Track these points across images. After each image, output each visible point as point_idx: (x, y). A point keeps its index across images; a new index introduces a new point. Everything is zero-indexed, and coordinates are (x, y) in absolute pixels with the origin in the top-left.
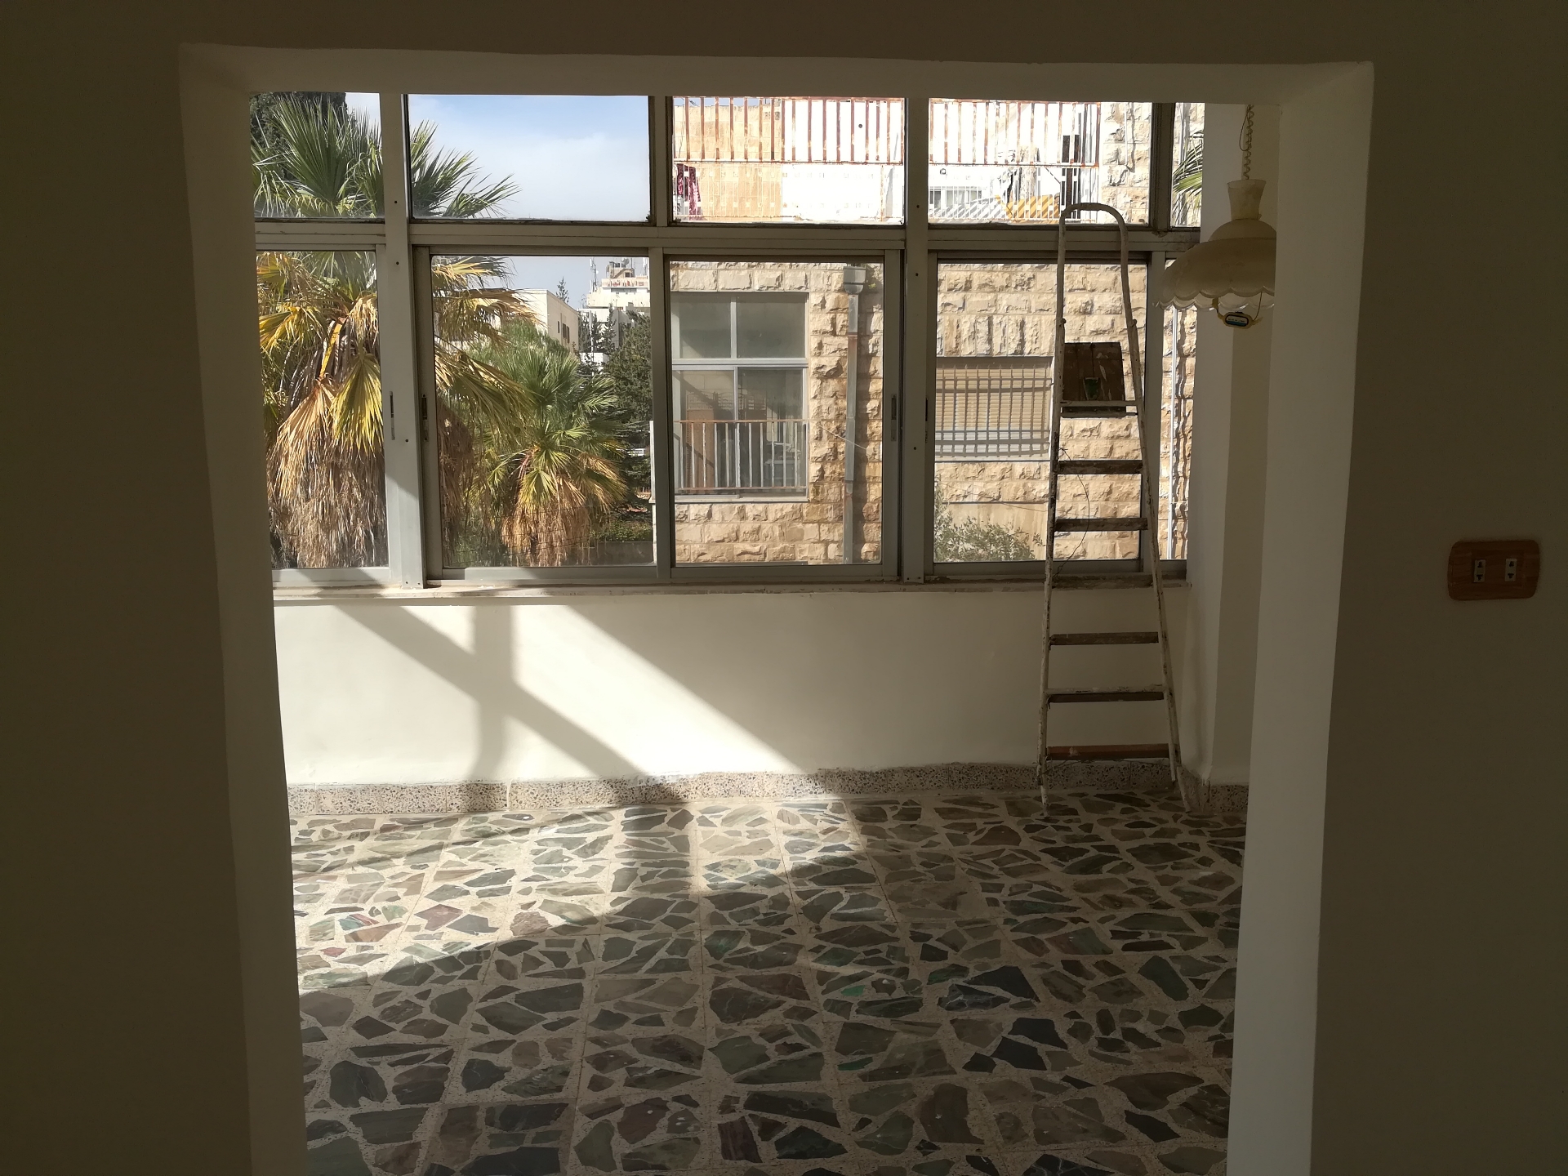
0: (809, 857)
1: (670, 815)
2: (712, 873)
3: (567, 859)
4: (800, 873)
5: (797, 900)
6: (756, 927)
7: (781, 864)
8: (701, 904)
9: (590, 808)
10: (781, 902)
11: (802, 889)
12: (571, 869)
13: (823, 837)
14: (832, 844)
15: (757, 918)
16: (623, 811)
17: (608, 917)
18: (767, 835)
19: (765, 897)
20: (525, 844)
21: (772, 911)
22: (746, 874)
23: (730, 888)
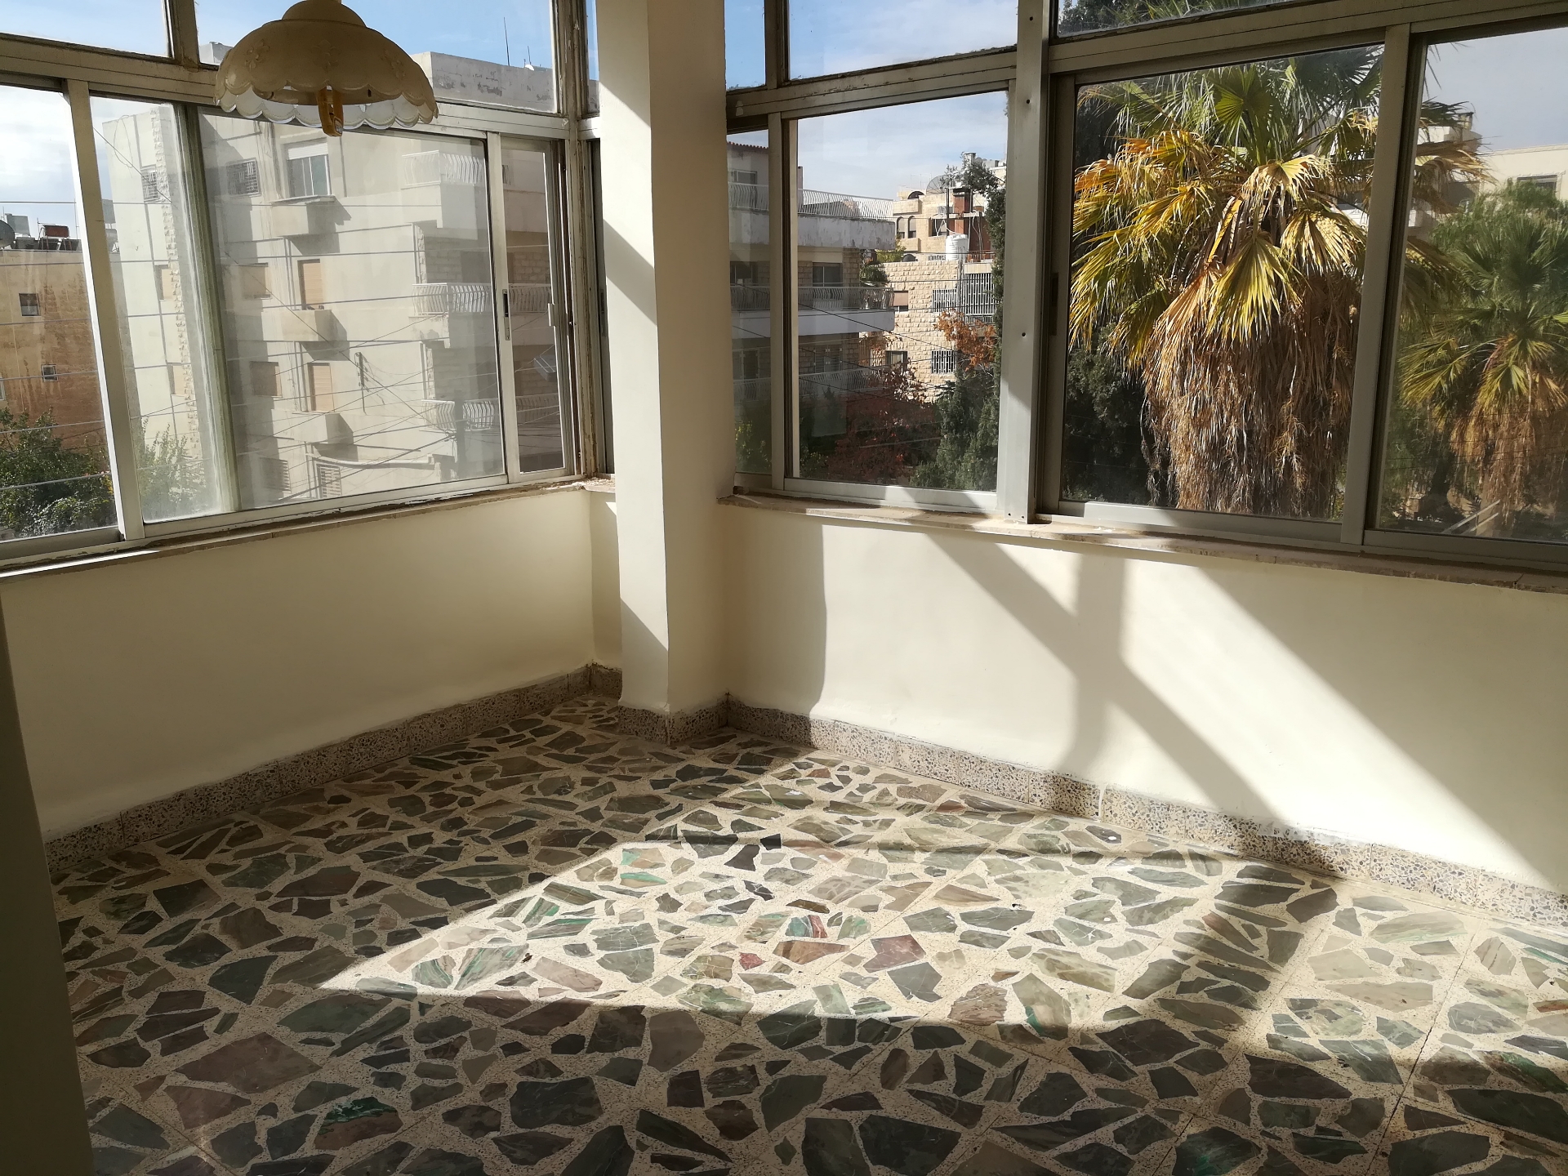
0: (1478, 1047)
1: (1306, 891)
2: (1292, 1014)
3: (1108, 919)
4: (1443, 1071)
5: (1397, 1124)
6: (1287, 1148)
7: (1421, 1042)
8: (1233, 1067)
9: (1201, 848)
10: (1366, 1115)
11: (1423, 1104)
12: (1100, 935)
13: (1533, 1014)
14: (1542, 1035)
15: (1302, 1131)
16: (1241, 865)
17: (1084, 1036)
18: (1434, 978)
19: (1342, 1093)
20: (1077, 879)
21: (1337, 1127)
22: (1346, 1038)
23: (1300, 1056)
